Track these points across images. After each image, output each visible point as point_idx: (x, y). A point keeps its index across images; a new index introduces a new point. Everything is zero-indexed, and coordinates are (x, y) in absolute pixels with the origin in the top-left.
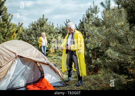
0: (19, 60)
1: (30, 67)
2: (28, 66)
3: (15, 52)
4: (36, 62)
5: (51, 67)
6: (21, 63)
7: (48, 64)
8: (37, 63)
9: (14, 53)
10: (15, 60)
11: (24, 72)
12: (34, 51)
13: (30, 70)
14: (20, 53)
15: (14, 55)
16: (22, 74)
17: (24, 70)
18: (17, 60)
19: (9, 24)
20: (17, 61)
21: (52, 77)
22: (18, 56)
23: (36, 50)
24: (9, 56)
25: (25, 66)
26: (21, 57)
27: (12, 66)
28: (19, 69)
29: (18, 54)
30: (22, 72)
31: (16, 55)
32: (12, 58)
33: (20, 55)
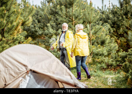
0: (32, 77)
2: (45, 86)
4: (57, 81)
6: (34, 80)
7: (75, 86)
8: (58, 83)
9: (25, 66)
15: (25, 69)
18: (28, 76)
20: (28, 78)
22: (31, 70)
24: (18, 71)
26: (34, 72)
29: (30, 67)
31: (27, 69)
32: (20, 73)
33: (33, 69)
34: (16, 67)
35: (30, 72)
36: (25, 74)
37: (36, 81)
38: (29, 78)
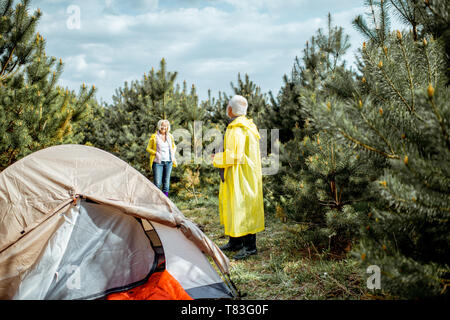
0: (84, 211)
1: (119, 235)
2: (113, 230)
3: (68, 183)
4: (139, 218)
5: (189, 234)
6: (90, 220)
7: (178, 226)
8: (141, 222)
9: (67, 188)
10: (68, 210)
11: (99, 251)
12: (134, 180)
13: (118, 244)
14: (85, 187)
15: (68, 196)
16: (91, 256)
17: (99, 244)
18: (75, 210)
19: (50, 91)
20: (75, 214)
21: (192, 268)
22: (81, 197)
23: (139, 178)
24: (52, 200)
25: (101, 231)
26: (89, 200)
27: (59, 231)
28: (82, 242)
29: (78, 191)
30: (94, 250)
31: (71, 195)
32: (58, 204)
33: (86, 194)
34: (48, 191)
35: (79, 202)
36: (68, 207)
37: (94, 220)
38: (77, 213)
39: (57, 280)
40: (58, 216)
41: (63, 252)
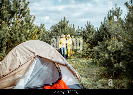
0: (38, 60)
2: (47, 66)
5: (69, 68)
7: (66, 66)
8: (55, 64)
9: (34, 53)
15: (33, 55)
18: (36, 60)
19: (31, 25)
22: (37, 56)
24: (29, 56)
25: (43, 66)
26: (40, 57)
27: (31, 66)
29: (36, 54)
31: (34, 55)
32: (30, 57)
33: (39, 55)
34: (28, 53)
36: (33, 59)
37: (41, 63)
38: (36, 61)
39: (29, 80)
40: (30, 61)
41: (32, 72)
